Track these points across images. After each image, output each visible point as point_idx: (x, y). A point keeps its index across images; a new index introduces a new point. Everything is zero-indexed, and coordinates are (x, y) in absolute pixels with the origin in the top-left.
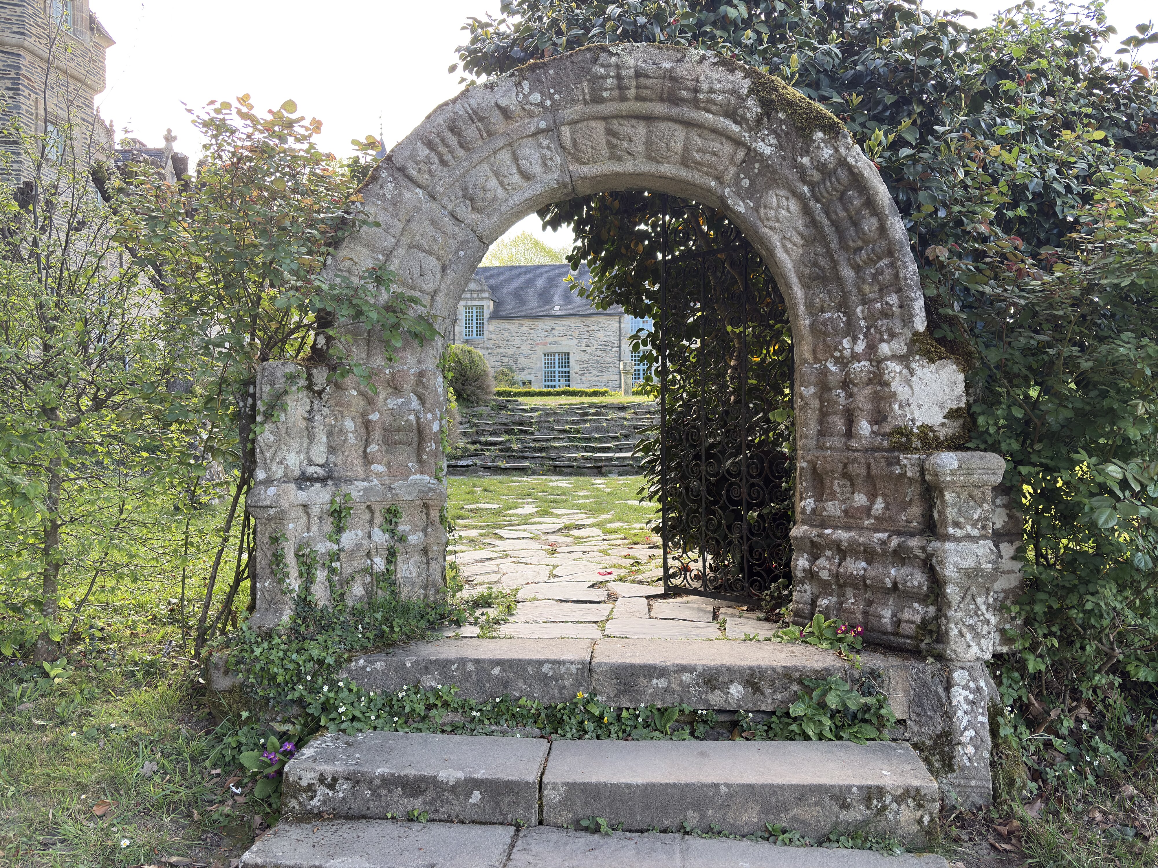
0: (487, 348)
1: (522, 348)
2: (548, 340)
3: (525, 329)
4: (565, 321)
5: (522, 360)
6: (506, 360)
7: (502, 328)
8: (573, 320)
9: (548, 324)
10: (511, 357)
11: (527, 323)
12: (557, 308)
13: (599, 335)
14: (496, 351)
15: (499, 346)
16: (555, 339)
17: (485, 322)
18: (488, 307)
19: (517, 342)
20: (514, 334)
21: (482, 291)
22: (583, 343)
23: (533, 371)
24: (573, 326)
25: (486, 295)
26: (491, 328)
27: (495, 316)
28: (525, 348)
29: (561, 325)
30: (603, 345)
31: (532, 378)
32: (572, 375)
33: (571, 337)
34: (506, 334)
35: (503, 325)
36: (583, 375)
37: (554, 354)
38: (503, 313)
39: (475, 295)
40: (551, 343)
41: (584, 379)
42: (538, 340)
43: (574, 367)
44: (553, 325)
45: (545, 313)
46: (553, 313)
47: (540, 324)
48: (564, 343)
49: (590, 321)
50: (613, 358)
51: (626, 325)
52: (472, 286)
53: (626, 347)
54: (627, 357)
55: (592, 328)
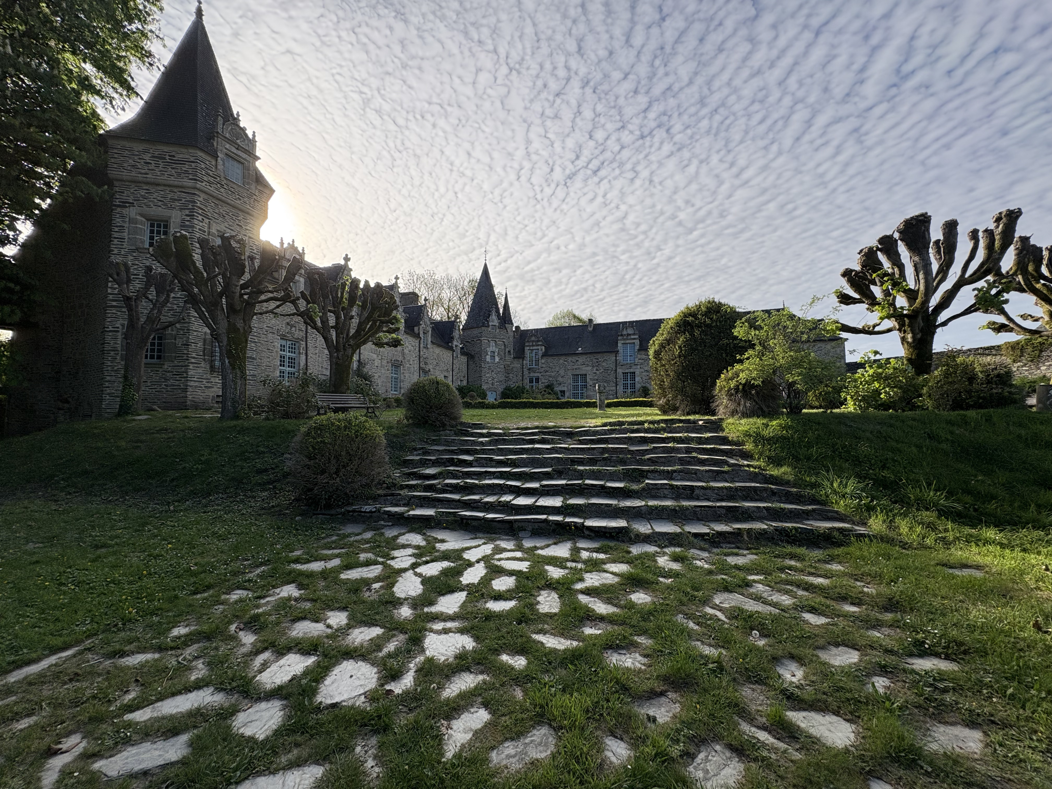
0: (541, 372)
1: (560, 372)
2: (574, 367)
3: (561, 361)
4: (584, 357)
5: (560, 379)
6: (551, 379)
7: (549, 361)
8: (589, 356)
9: (574, 358)
10: (554, 377)
11: (563, 358)
12: (580, 349)
13: (604, 364)
14: (545, 374)
15: (547, 371)
16: (578, 367)
17: (540, 358)
18: (542, 349)
19: (557, 369)
20: (556, 364)
21: (539, 340)
22: (595, 369)
23: (566, 385)
24: (589, 359)
25: (540, 343)
26: (543, 361)
27: (544, 355)
28: (562, 372)
29: (581, 359)
30: (606, 370)
31: (565, 389)
32: (588, 387)
33: (588, 365)
34: (551, 364)
35: (550, 359)
36: (594, 387)
37: (578, 375)
38: (550, 353)
39: (534, 344)
40: (576, 369)
42: (569, 367)
43: (590, 382)
44: (578, 359)
45: (573, 352)
46: (577, 352)
47: (570, 359)
48: (584, 369)
49: (599, 356)
50: (612, 377)
51: (620, 358)
52: (533, 338)
53: (620, 371)
54: (620, 376)
55: (600, 360)
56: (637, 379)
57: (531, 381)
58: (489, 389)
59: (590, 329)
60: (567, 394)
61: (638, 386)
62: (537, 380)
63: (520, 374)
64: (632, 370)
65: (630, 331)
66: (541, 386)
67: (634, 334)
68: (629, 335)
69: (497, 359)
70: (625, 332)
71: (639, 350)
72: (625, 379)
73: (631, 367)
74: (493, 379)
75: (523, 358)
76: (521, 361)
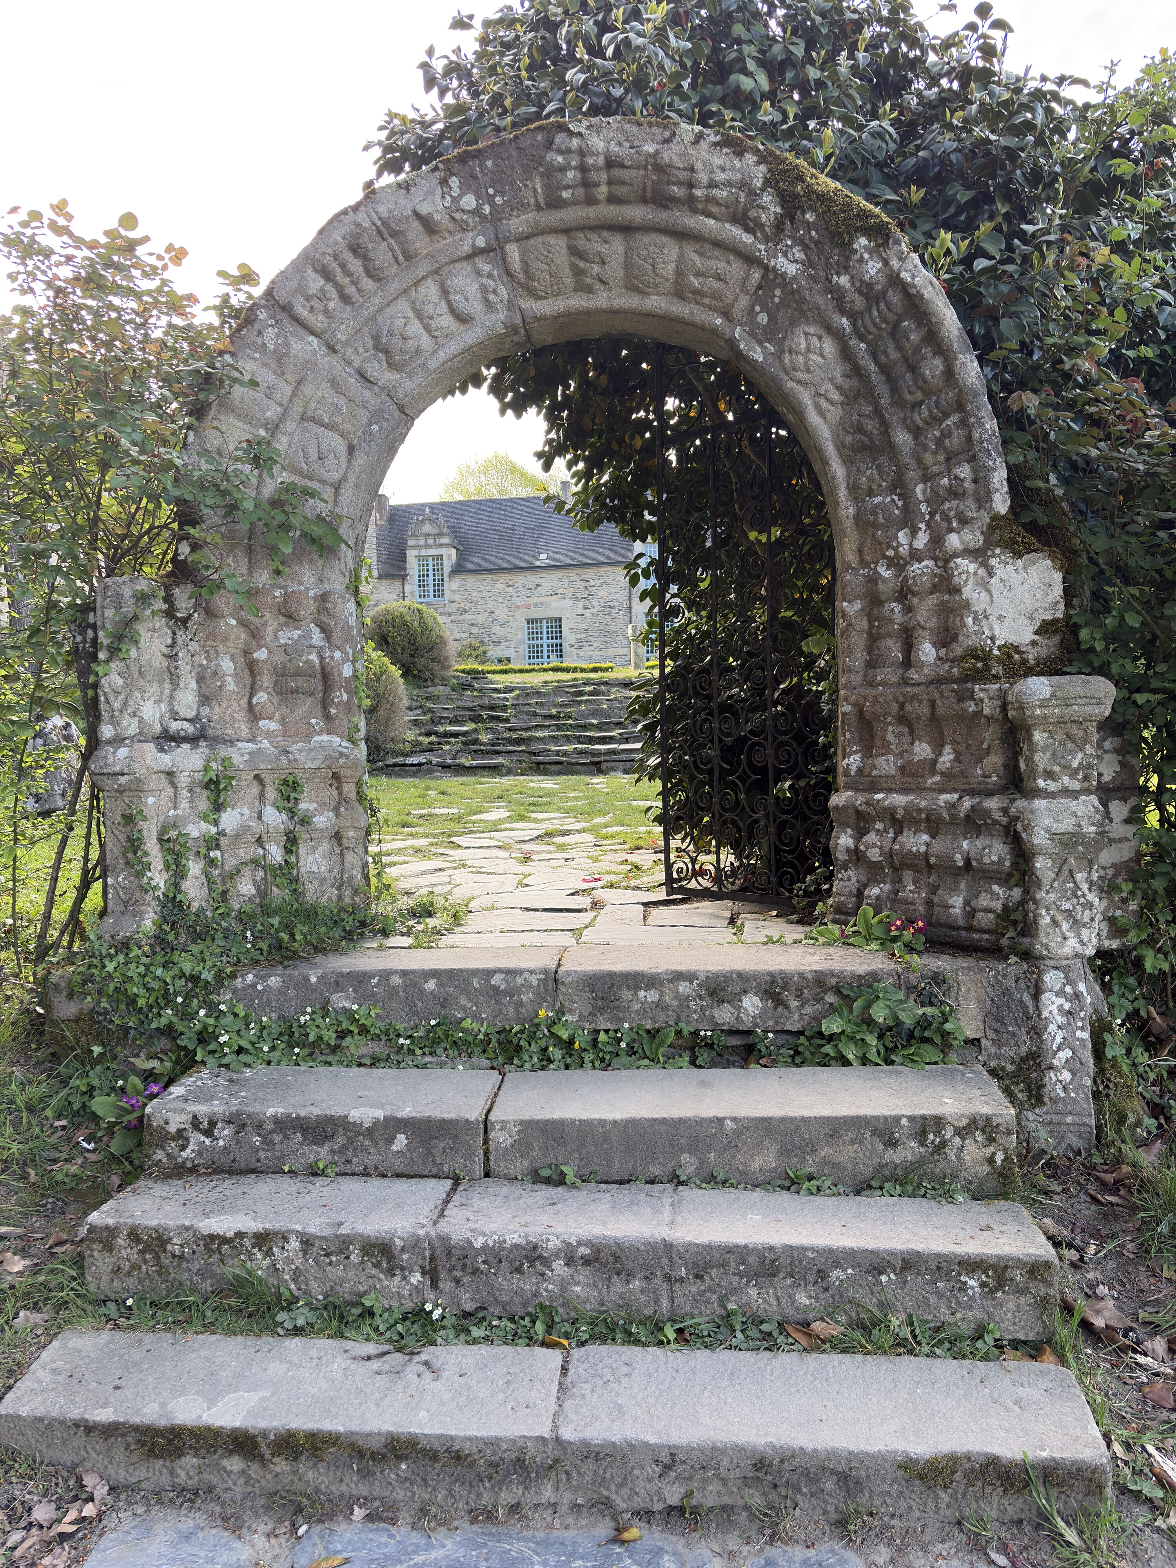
0: (450, 614)
1: (497, 612)
2: (532, 601)
3: (500, 586)
4: (555, 575)
5: (497, 630)
6: (475, 630)
7: (469, 585)
8: (565, 572)
9: (532, 579)
10: (482, 626)
11: (503, 578)
12: (543, 556)
13: (602, 593)
14: (461, 618)
15: (465, 611)
16: (541, 599)
17: (446, 578)
18: (450, 556)
19: (490, 605)
20: (485, 594)
22: (580, 604)
23: (513, 644)
24: (565, 581)
25: (445, 540)
26: (454, 586)
27: (458, 570)
28: (501, 613)
29: (550, 580)
30: (607, 607)
31: (511, 653)
32: (566, 648)
33: (564, 596)
34: (474, 594)
35: (471, 581)
36: (580, 648)
37: (541, 620)
38: (470, 566)
40: (536, 605)
41: (582, 653)
42: (518, 601)
43: (569, 637)
44: (538, 581)
45: (526, 564)
46: (537, 564)
47: (521, 580)
48: (554, 605)
49: (589, 573)
50: (621, 624)
52: (427, 528)
55: (592, 583)
75: (404, 578)
76: (397, 584)
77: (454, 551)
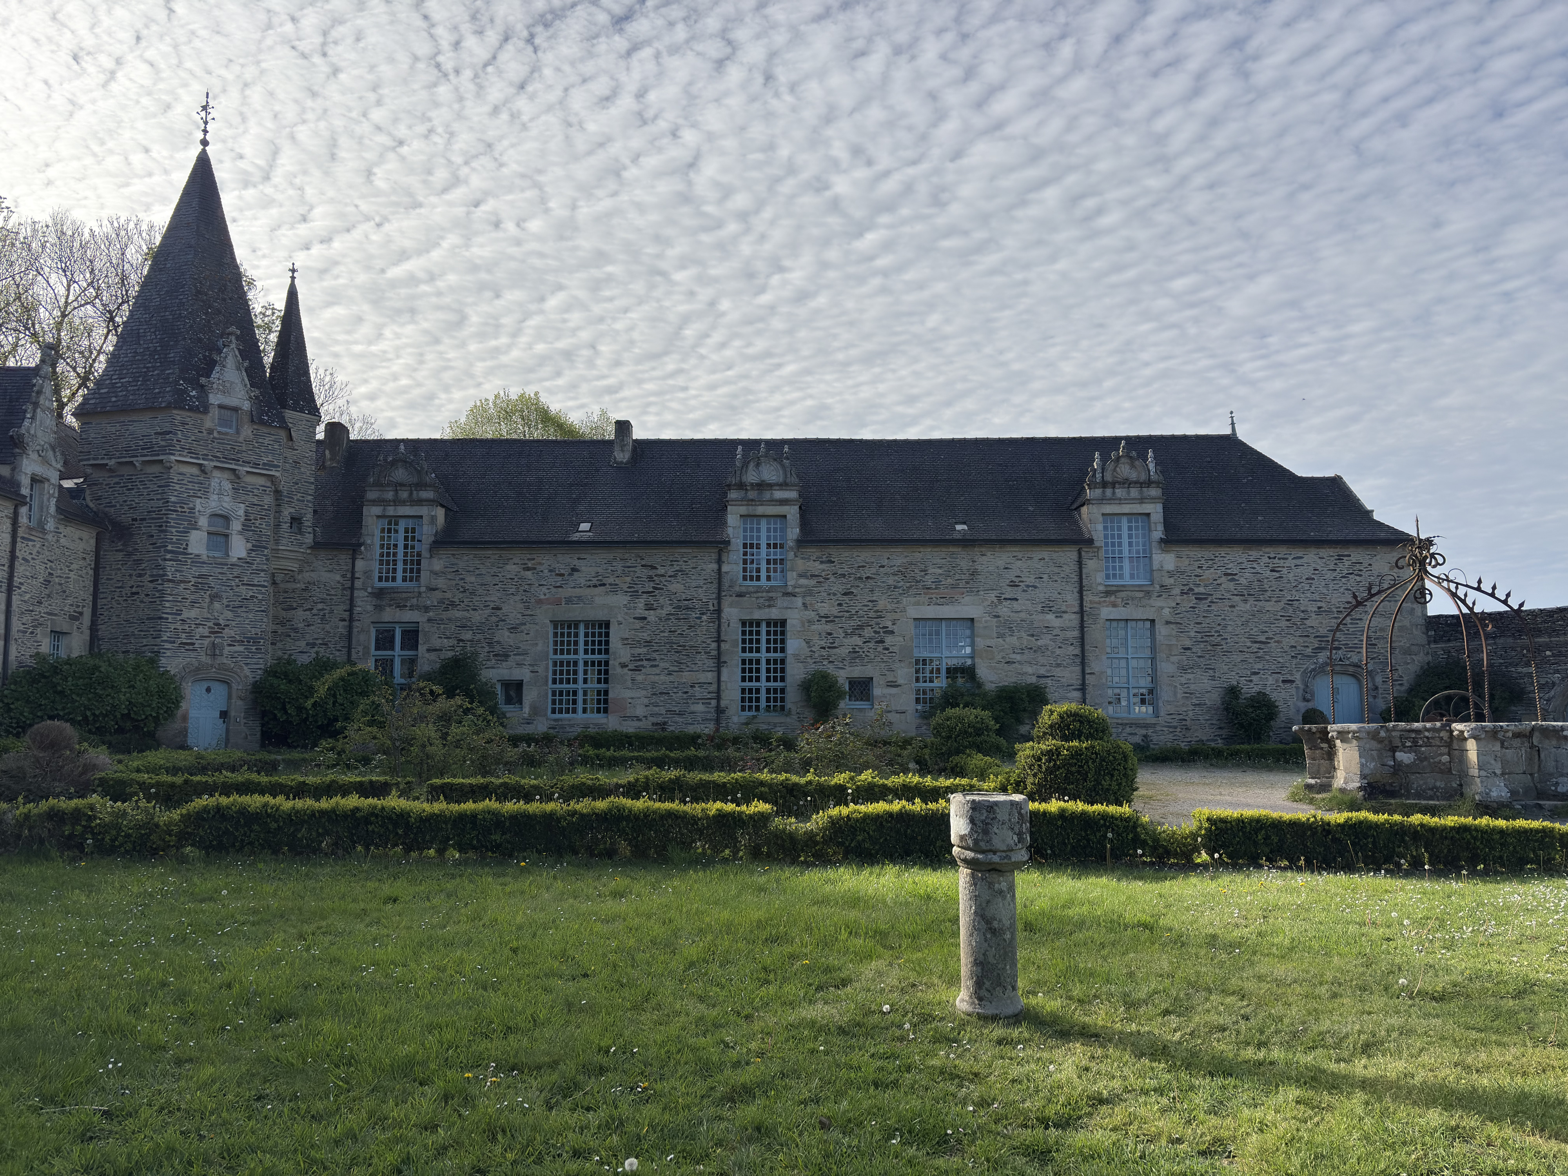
0: (427, 609)
1: (506, 608)
2: (563, 593)
3: (512, 569)
4: (602, 556)
5: (504, 636)
6: (467, 635)
7: (461, 565)
8: (619, 553)
9: (564, 560)
10: (480, 629)
11: (518, 556)
12: (585, 526)
13: (676, 586)
15: (453, 604)
16: (578, 592)
17: (425, 553)
18: (433, 519)
19: (494, 597)
20: (488, 579)
21: (421, 485)
22: (641, 603)
23: (528, 660)
24: (619, 566)
25: (429, 494)
26: (438, 565)
27: (446, 540)
28: (512, 610)
29: (593, 563)
30: (683, 608)
31: (523, 674)
32: (615, 669)
33: (614, 589)
34: (470, 579)
35: (466, 560)
36: (637, 669)
37: (577, 623)
38: (466, 535)
39: (404, 495)
40: (569, 600)
41: (640, 678)
42: (542, 593)
43: (620, 652)
44: (576, 562)
45: (556, 537)
46: (576, 537)
47: (546, 561)
48: (598, 600)
49: (656, 556)
50: (703, 635)
51: (733, 566)
52: (400, 474)
53: (732, 614)
54: (733, 633)
55: (661, 571)
56: (793, 645)
57: (385, 640)
58: (197, 673)
59: (622, 456)
60: (530, 696)
61: (796, 672)
62: (411, 637)
63: (340, 610)
64: (774, 614)
65: (770, 473)
66: (427, 661)
67: (784, 485)
68: (762, 486)
69: (239, 548)
70: (751, 477)
71: (802, 542)
72: (749, 643)
73: (770, 603)
74: (218, 629)
75: (354, 549)
76: (344, 558)
77: (440, 513)
